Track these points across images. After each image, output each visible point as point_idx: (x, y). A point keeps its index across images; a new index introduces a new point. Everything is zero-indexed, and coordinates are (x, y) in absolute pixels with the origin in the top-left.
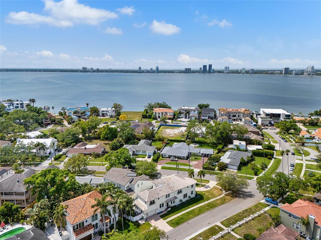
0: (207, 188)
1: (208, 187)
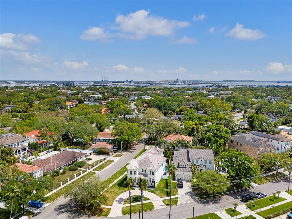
0: (121, 199)
1: (120, 202)
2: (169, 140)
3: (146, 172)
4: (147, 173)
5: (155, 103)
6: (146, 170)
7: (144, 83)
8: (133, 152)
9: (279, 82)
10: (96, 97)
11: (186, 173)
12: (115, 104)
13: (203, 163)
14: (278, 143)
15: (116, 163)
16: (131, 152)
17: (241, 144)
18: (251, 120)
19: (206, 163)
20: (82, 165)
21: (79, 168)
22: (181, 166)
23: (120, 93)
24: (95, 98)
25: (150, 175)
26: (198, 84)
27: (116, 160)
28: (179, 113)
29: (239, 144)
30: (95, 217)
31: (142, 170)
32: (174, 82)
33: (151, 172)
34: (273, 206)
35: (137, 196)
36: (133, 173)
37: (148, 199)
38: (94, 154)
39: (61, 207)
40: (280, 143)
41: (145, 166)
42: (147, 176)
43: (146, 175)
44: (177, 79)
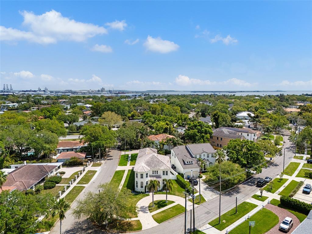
1: (143, 211)
2: (156, 140)
3: (157, 173)
4: (159, 174)
5: (107, 108)
6: (157, 171)
7: (63, 93)
8: (112, 159)
9: (196, 92)
10: (10, 106)
11: (194, 170)
12: (53, 110)
13: (206, 157)
14: (248, 135)
15: (101, 172)
16: (108, 160)
17: (221, 139)
18: (217, 117)
19: (208, 157)
20: (57, 180)
21: (57, 185)
22: (187, 162)
23: (42, 102)
24: (10, 108)
25: (164, 176)
26: (125, 93)
27: (98, 169)
28: (131, 118)
29: (220, 139)
30: (127, 233)
31: (153, 171)
32: (97, 91)
33: (164, 172)
34: (284, 187)
35: (158, 201)
36: (145, 176)
37: (173, 202)
38: (63, 167)
39: (69, 233)
40: (250, 134)
41: (156, 166)
42: (161, 178)
43: (159, 177)
44: (102, 88)
